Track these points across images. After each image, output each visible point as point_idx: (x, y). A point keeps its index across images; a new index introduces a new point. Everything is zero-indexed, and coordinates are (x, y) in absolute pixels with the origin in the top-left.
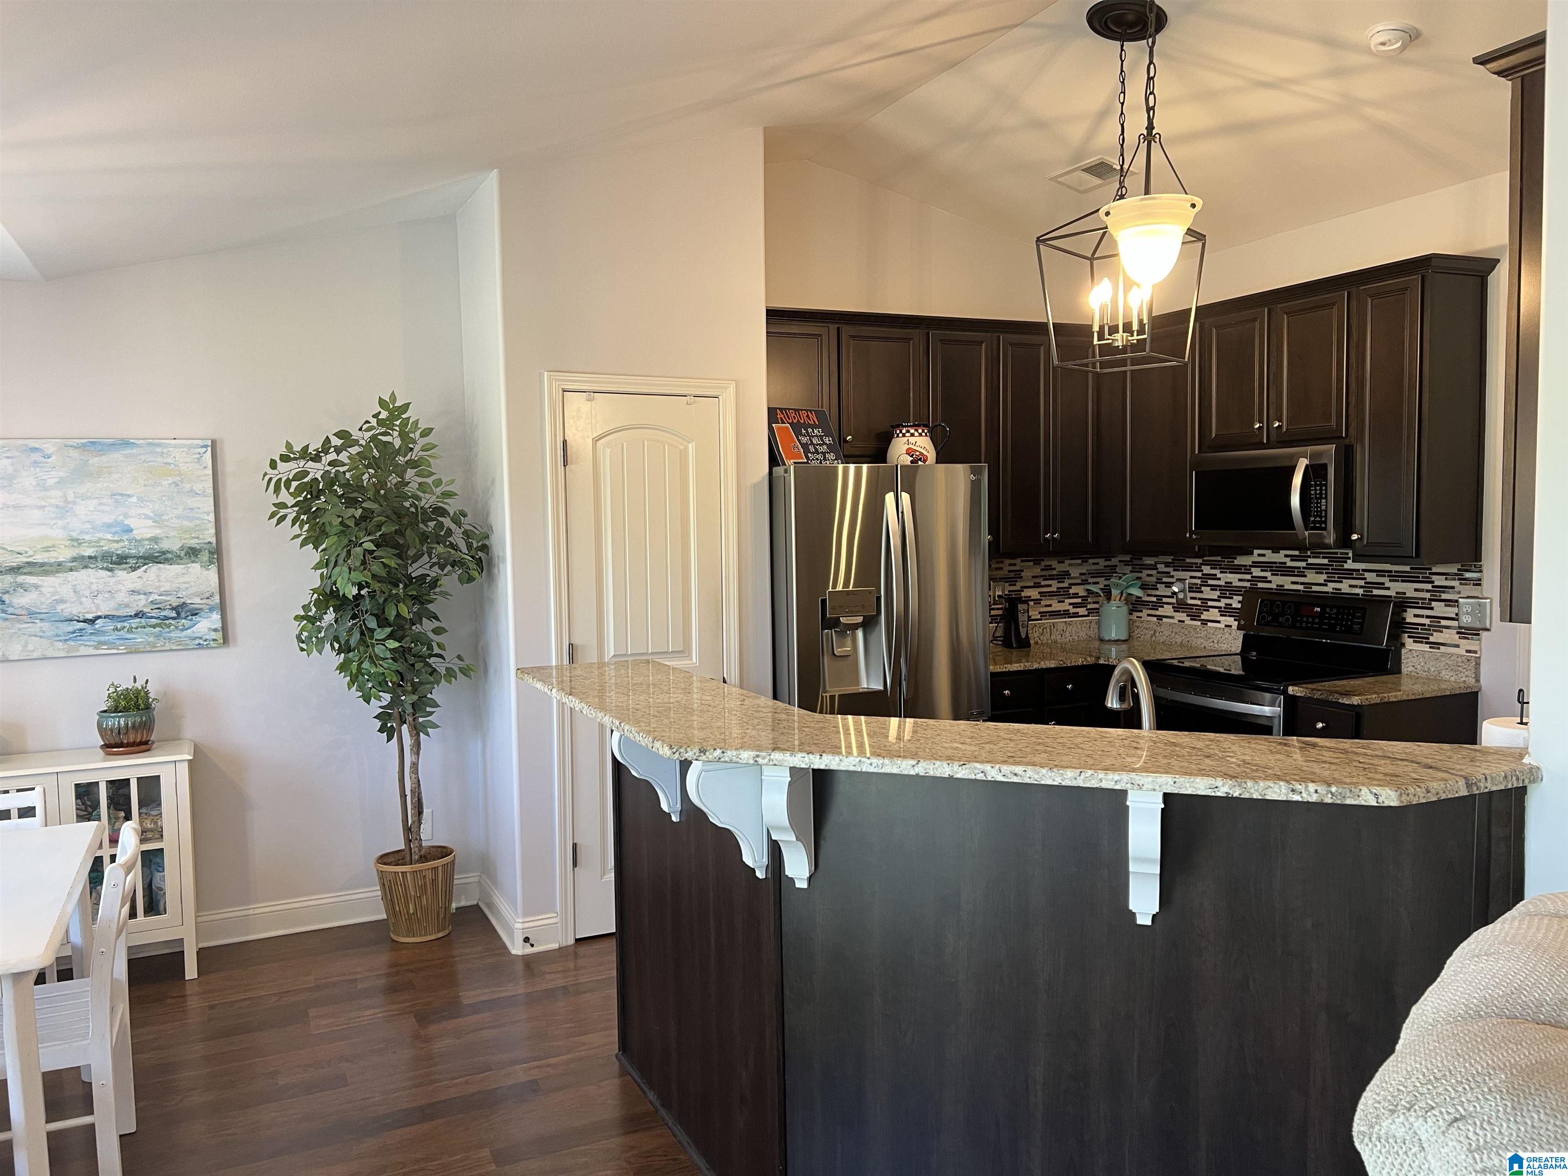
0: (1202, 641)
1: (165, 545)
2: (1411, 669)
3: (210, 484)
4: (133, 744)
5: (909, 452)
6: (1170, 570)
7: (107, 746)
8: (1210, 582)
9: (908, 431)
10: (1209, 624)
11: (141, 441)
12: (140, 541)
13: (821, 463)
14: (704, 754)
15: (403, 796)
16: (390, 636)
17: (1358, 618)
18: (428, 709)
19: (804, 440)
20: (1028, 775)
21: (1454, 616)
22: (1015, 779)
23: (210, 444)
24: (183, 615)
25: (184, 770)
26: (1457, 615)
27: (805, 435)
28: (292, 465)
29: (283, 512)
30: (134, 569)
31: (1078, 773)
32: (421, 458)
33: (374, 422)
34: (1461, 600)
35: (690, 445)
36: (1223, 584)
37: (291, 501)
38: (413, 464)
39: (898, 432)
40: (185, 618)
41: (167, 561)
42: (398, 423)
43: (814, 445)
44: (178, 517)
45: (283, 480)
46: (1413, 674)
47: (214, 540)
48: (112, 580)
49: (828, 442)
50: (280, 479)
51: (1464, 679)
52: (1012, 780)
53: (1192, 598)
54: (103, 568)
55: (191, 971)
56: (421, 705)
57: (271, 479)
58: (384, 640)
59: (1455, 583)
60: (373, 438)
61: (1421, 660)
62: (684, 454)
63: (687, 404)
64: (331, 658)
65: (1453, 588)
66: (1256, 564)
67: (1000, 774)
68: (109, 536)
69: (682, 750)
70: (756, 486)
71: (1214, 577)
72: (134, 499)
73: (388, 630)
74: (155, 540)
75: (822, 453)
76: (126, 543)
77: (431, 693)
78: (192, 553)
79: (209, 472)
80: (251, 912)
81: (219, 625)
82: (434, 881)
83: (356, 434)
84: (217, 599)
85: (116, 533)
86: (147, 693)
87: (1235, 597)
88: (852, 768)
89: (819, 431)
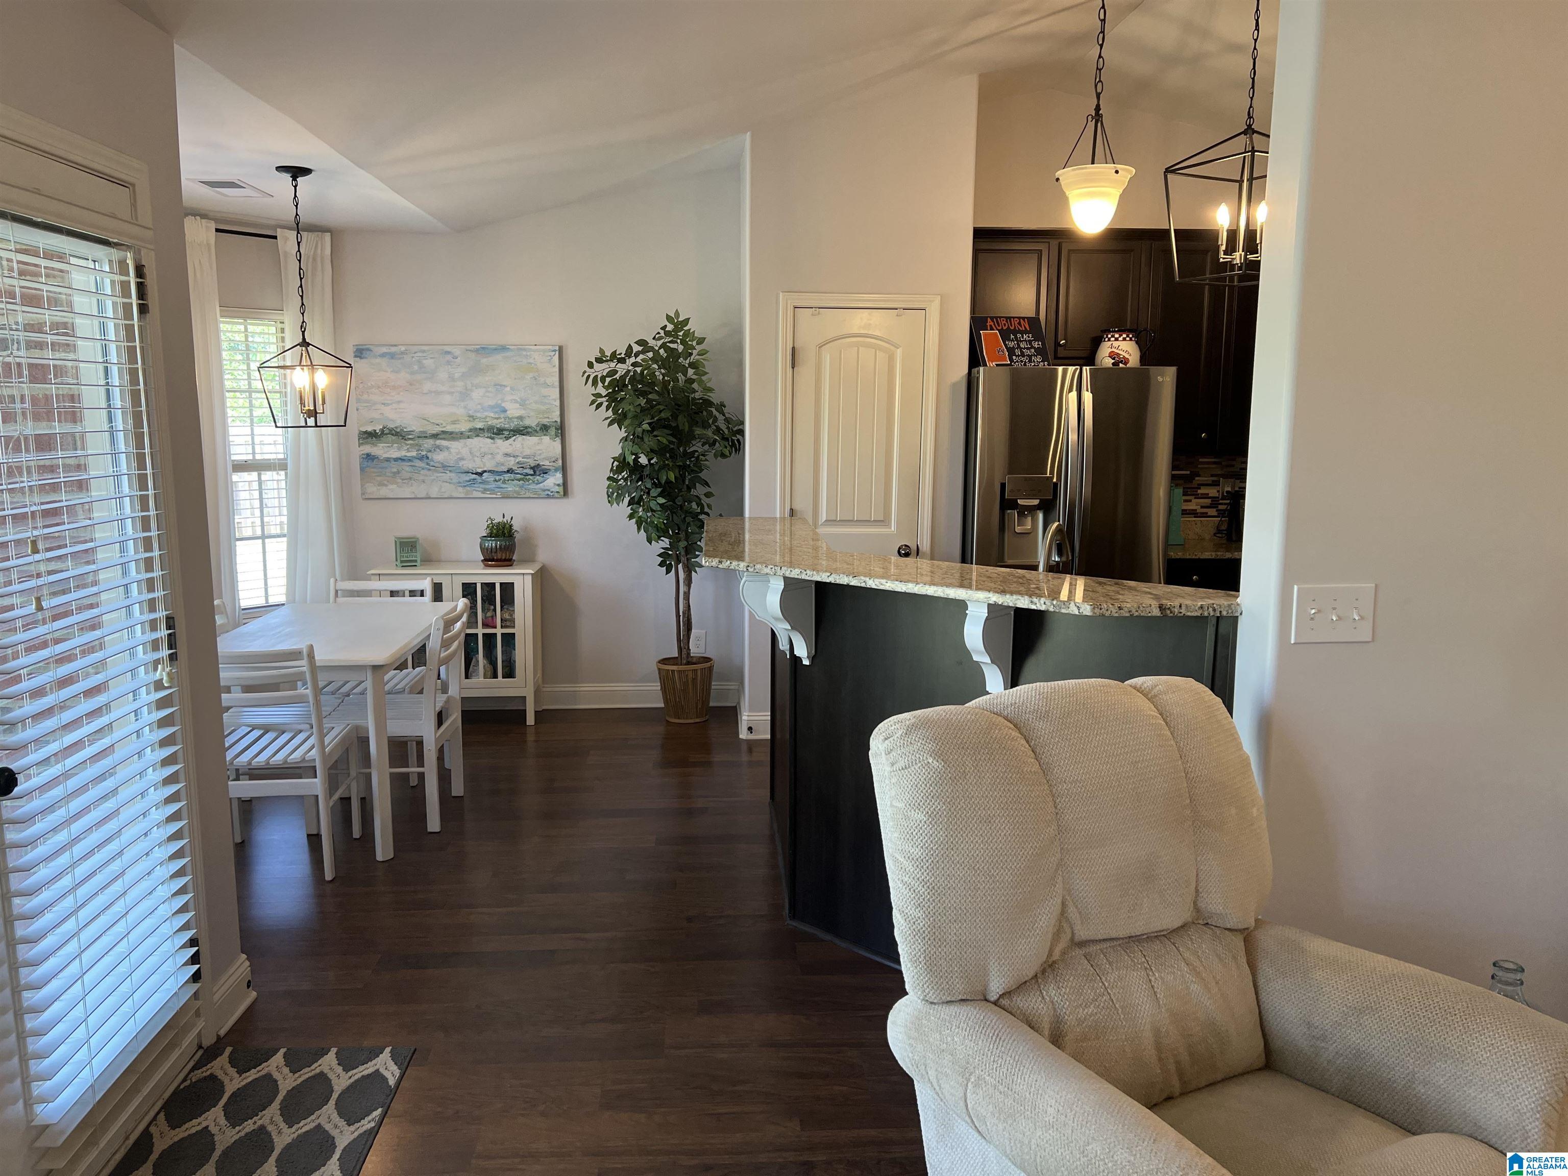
1: (527, 422)
3: (556, 379)
4: (500, 560)
5: (1112, 355)
7: (485, 560)
9: (1113, 336)
11: (513, 347)
12: (511, 419)
13: (1025, 365)
15: (678, 616)
16: (659, 495)
18: (697, 553)
19: (1011, 344)
23: (557, 348)
24: (538, 473)
25: (529, 579)
27: (1013, 340)
28: (604, 366)
29: (600, 400)
30: (507, 438)
32: (698, 361)
33: (662, 332)
35: (900, 350)
37: (604, 392)
38: (692, 365)
39: (1107, 336)
40: (539, 475)
41: (528, 434)
42: (681, 334)
43: (1021, 348)
44: (536, 402)
45: (599, 376)
47: (559, 420)
48: (494, 446)
49: (1036, 346)
50: (597, 376)
54: (487, 437)
55: (530, 720)
56: (691, 550)
57: (589, 376)
58: (656, 497)
60: (663, 346)
62: (891, 359)
63: (898, 315)
64: (624, 508)
68: (492, 415)
70: (955, 385)
72: (508, 389)
73: (659, 490)
74: (521, 418)
75: (1028, 355)
76: (503, 420)
77: (700, 541)
78: (545, 428)
79: (557, 369)
80: (578, 689)
81: (560, 481)
82: (694, 680)
83: (652, 343)
84: (560, 462)
85: (496, 412)
86: (511, 526)
89: (1029, 337)
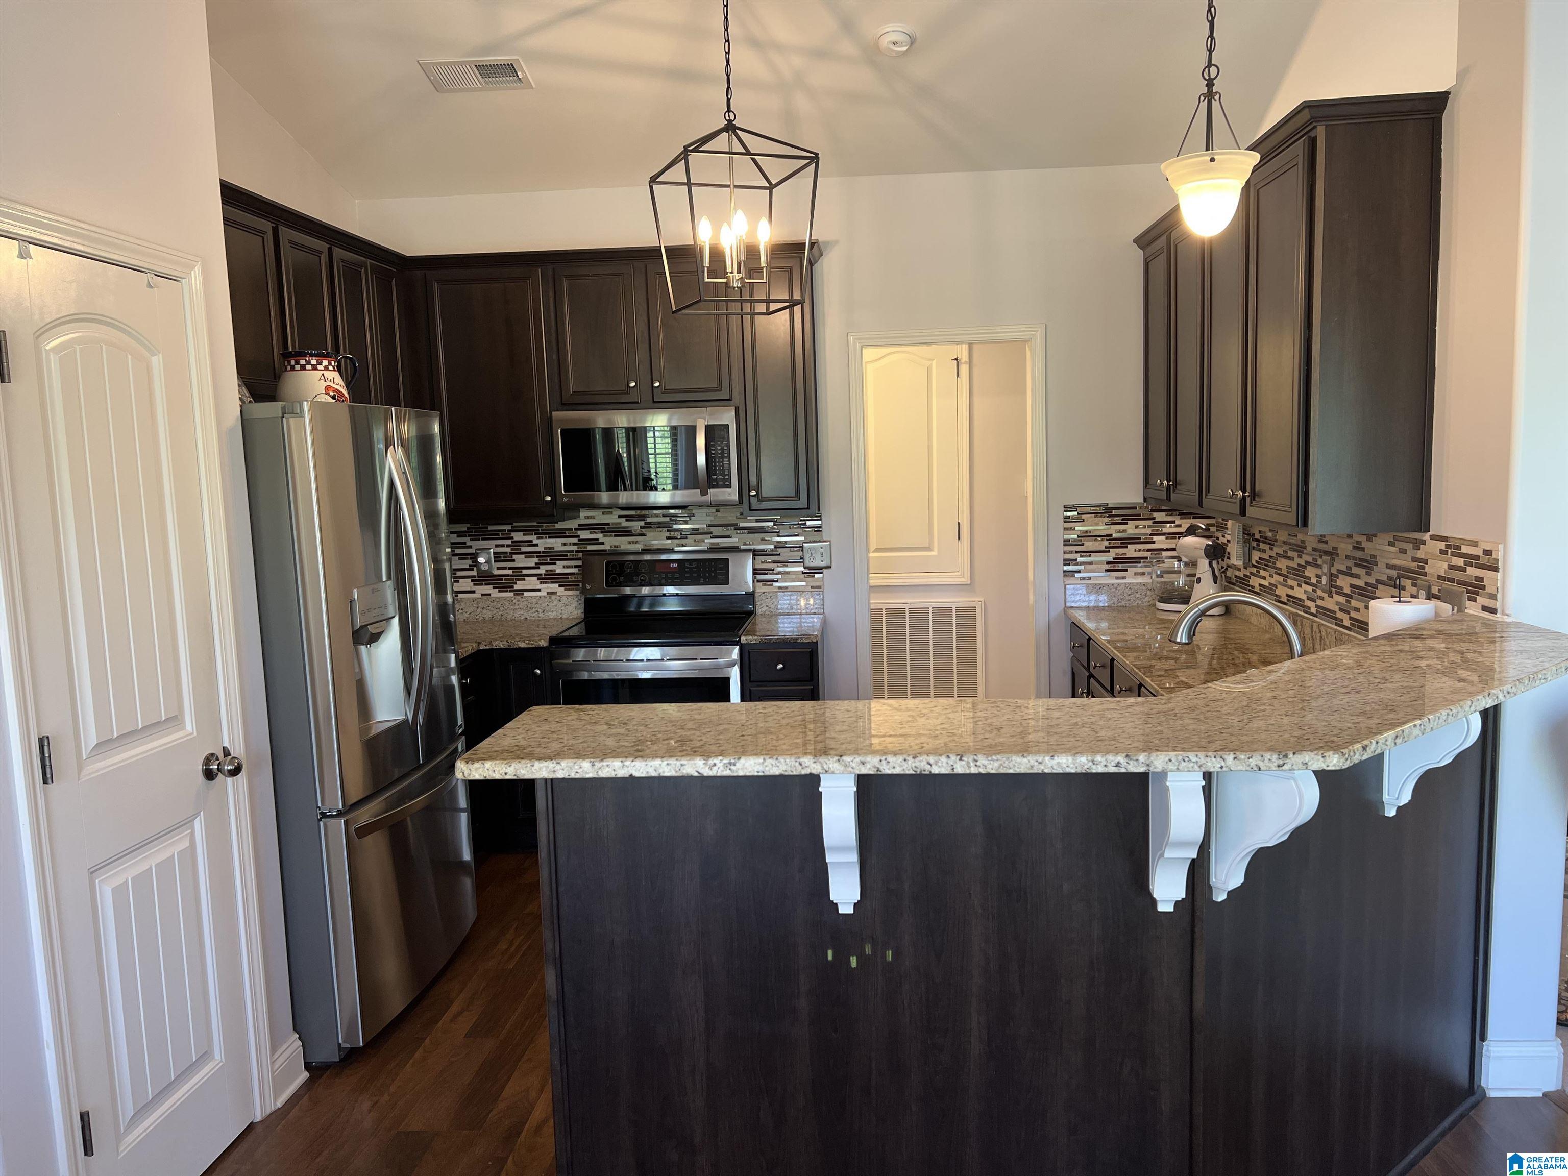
2: (765, 609)
5: (329, 391)
8: (524, 549)
10: (526, 594)
17: (721, 569)
21: (798, 559)
26: (802, 557)
34: (805, 545)
36: (542, 549)
46: (767, 613)
53: (498, 568)
59: (798, 531)
61: (774, 600)
66: (582, 527)
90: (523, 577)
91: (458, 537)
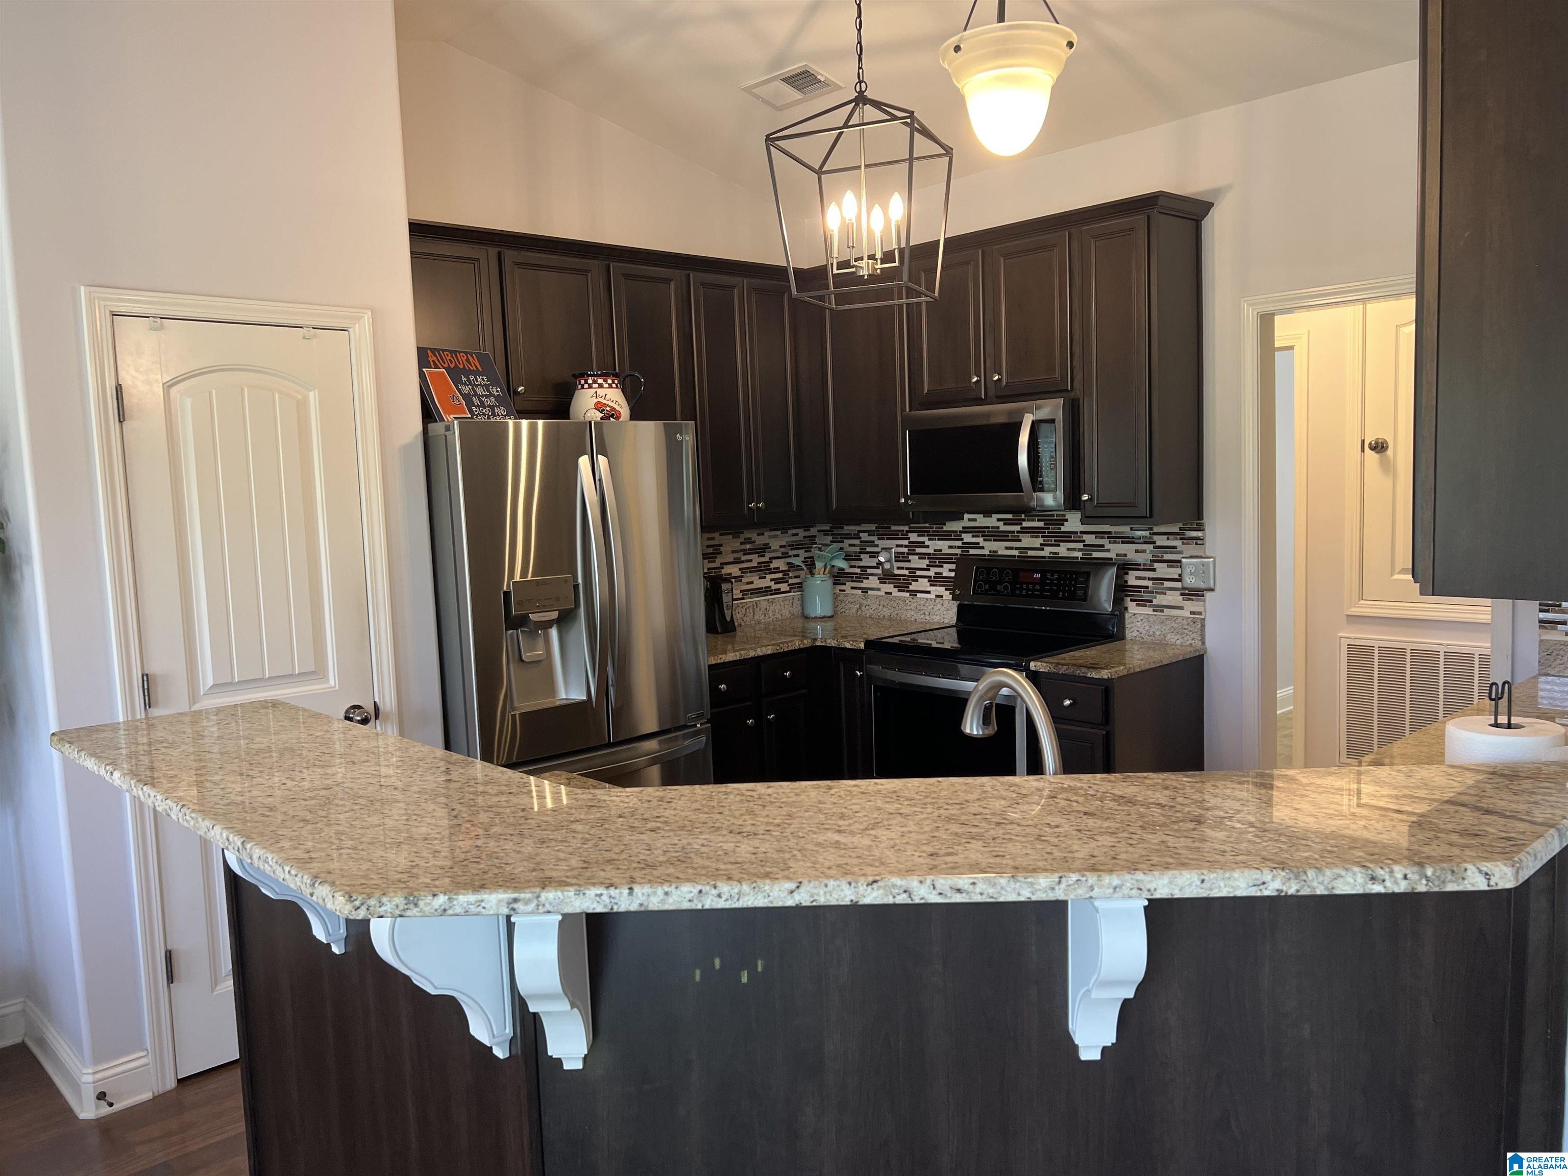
0: (913, 613)
2: (1135, 634)
5: (599, 407)
6: (874, 538)
8: (918, 550)
9: (595, 382)
10: (919, 595)
13: (489, 418)
14: (416, 905)
17: (1082, 583)
19: (466, 389)
20: (978, 890)
21: (1177, 577)
22: (958, 898)
26: (1180, 575)
27: (465, 384)
31: (1057, 880)
34: (1184, 560)
35: (311, 394)
36: (932, 551)
39: (583, 382)
43: (479, 396)
46: (1138, 639)
49: (496, 394)
51: (1190, 642)
52: (953, 900)
53: (898, 568)
59: (1178, 543)
61: (1145, 624)
62: (302, 406)
63: (304, 338)
65: (1175, 547)
66: (966, 530)
67: (934, 892)
69: (372, 902)
70: (406, 449)
71: (922, 544)
75: (489, 406)
87: (945, 565)
88: (686, 905)
89: (483, 379)
90: (916, 578)
91: (869, 535)
